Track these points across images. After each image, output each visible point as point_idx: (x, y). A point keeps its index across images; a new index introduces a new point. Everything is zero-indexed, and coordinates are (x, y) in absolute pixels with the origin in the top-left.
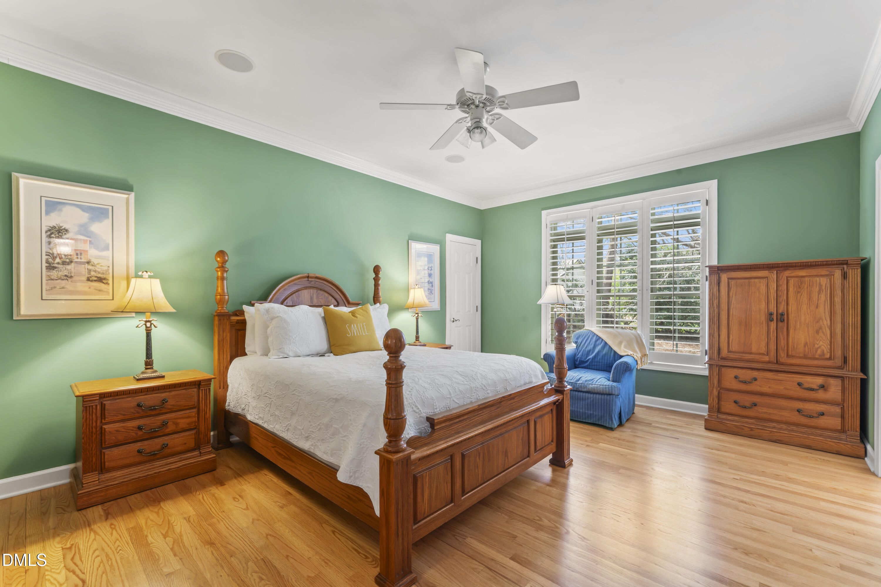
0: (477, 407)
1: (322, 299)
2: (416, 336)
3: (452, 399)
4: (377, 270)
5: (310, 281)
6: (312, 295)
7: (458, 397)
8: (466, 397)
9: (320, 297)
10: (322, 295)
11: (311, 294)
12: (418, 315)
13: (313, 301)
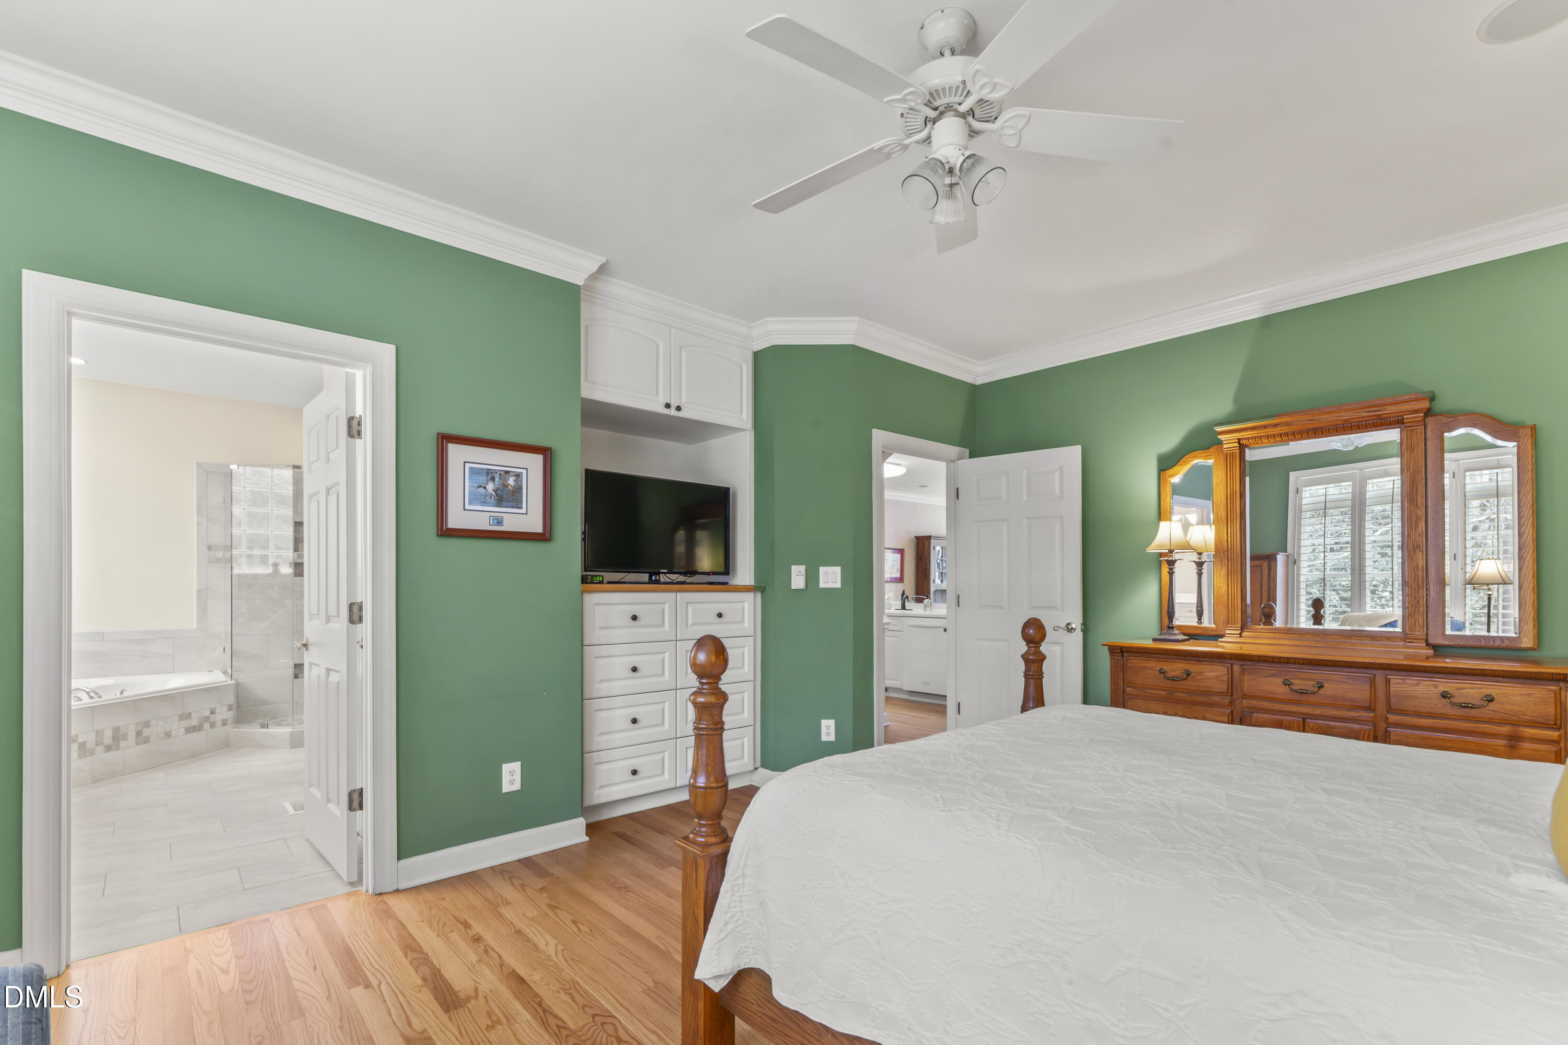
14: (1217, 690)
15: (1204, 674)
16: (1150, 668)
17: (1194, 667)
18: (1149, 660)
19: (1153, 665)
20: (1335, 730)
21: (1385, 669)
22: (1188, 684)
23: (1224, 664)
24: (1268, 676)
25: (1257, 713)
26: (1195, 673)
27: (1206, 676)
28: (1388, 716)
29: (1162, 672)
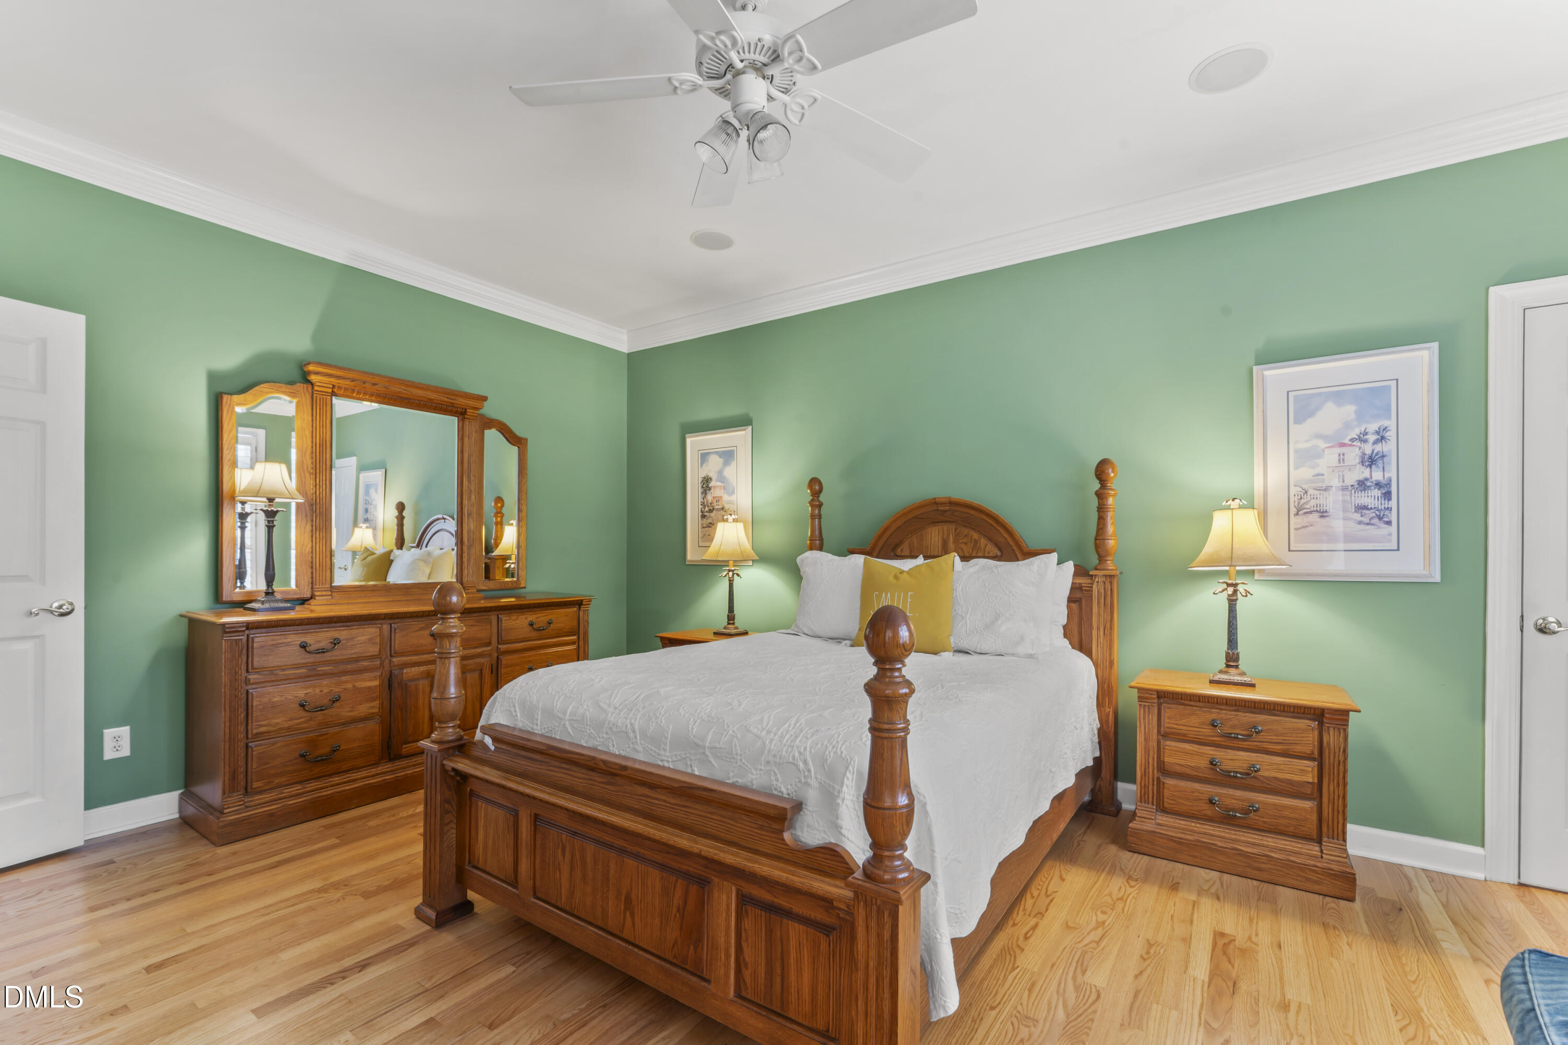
0: (544, 748)
1: (966, 543)
2: (1227, 654)
3: (563, 723)
4: (1102, 470)
5: (941, 511)
6: (945, 536)
7: (575, 726)
8: (588, 731)
9: (961, 541)
10: (966, 536)
11: (943, 535)
12: (1235, 592)
13: (947, 549)
14: (369, 654)
15: (356, 639)
16: (287, 644)
17: (342, 633)
18: (286, 634)
19: (291, 640)
20: (468, 667)
21: (495, 610)
22: (337, 654)
23: (375, 626)
24: (417, 631)
25: (406, 668)
26: (345, 640)
27: (358, 641)
28: (499, 646)
29: (303, 646)
